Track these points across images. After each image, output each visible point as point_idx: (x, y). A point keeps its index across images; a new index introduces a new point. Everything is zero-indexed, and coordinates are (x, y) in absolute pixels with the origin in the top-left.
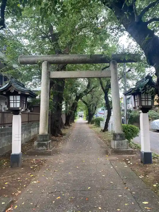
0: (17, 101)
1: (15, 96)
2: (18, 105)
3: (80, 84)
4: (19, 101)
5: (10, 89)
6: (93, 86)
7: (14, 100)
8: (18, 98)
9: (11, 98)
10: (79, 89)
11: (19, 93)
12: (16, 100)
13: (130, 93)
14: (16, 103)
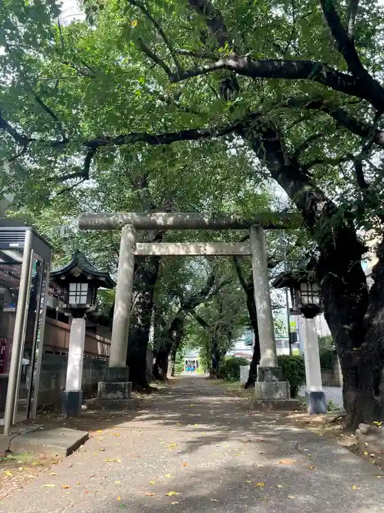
0: (82, 293)
1: (79, 285)
2: (84, 300)
3: (191, 275)
4: (86, 293)
5: (72, 271)
6: (222, 280)
7: (76, 291)
8: (85, 287)
9: (73, 287)
10: (188, 288)
11: (89, 278)
12: (81, 291)
13: (280, 284)
14: (80, 296)
